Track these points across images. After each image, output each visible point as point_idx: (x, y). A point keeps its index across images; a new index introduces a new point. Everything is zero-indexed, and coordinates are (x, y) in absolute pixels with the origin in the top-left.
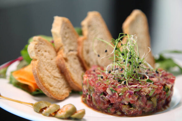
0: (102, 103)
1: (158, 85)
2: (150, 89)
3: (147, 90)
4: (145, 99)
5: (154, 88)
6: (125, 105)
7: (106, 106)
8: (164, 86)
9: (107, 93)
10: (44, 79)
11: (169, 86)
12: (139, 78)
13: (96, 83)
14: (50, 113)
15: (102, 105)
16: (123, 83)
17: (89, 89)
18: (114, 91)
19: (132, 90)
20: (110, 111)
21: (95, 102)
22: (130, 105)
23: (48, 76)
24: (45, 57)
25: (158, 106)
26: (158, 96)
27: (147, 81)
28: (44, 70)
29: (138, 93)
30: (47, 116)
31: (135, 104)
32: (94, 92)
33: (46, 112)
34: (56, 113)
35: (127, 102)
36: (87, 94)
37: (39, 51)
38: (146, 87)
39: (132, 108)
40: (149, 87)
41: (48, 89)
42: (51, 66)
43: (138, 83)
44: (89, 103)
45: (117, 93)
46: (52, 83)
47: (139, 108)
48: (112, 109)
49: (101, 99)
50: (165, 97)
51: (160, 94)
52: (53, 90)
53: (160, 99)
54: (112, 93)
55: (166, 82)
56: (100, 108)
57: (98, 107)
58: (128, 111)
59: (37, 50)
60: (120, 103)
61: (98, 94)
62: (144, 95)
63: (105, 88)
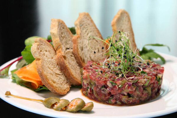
0: (104, 95)
1: (151, 76)
2: (145, 80)
3: (143, 81)
4: (142, 89)
5: (148, 79)
6: (124, 95)
7: (107, 97)
8: (156, 75)
9: (108, 86)
10: (48, 77)
11: (160, 76)
12: (134, 70)
13: (97, 77)
14: (61, 108)
15: (103, 97)
16: (120, 75)
17: (90, 83)
18: (114, 84)
19: (131, 82)
20: (111, 101)
21: (96, 94)
22: (129, 95)
23: (51, 74)
24: (47, 56)
25: (152, 94)
26: (152, 85)
27: (141, 73)
28: (47, 68)
29: (136, 84)
30: (59, 111)
31: (134, 94)
32: (95, 86)
33: (58, 107)
34: (66, 107)
35: (126, 93)
36: (88, 88)
37: (41, 51)
38: (142, 78)
39: (130, 98)
40: (144, 78)
41: (52, 86)
42: (53, 64)
43: (134, 75)
44: (91, 95)
45: (117, 86)
46: (55, 80)
47: (137, 97)
48: (113, 100)
49: (102, 92)
50: (157, 86)
51: (154, 83)
52: (57, 86)
53: (153, 88)
54: (112, 85)
55: (157, 73)
56: (102, 100)
57: (99, 99)
58: (127, 100)
59: (39, 50)
60: (120, 94)
61: (99, 87)
62: (141, 86)
63: (105, 82)
